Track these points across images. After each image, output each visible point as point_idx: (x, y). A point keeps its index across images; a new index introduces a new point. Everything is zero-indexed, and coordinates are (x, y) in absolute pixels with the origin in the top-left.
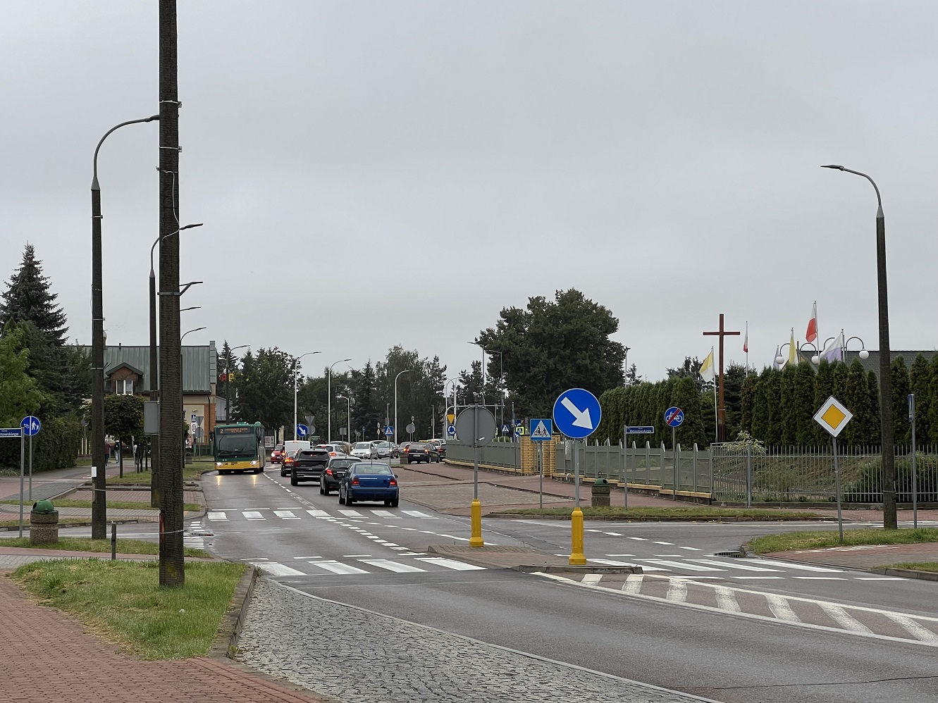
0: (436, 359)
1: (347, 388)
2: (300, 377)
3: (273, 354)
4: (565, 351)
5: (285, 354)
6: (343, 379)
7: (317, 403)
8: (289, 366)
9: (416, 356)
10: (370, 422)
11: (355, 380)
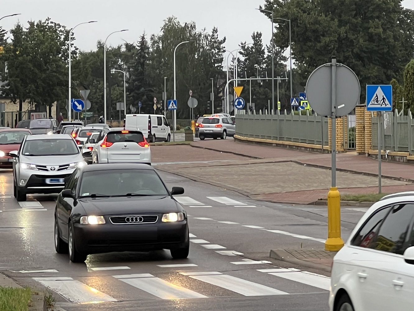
0: (215, 31)
1: (120, 62)
2: (73, 49)
3: (45, 24)
4: (357, 19)
5: (59, 25)
6: (116, 53)
7: (90, 78)
8: (63, 37)
9: (193, 27)
10: (145, 97)
11: (129, 54)
